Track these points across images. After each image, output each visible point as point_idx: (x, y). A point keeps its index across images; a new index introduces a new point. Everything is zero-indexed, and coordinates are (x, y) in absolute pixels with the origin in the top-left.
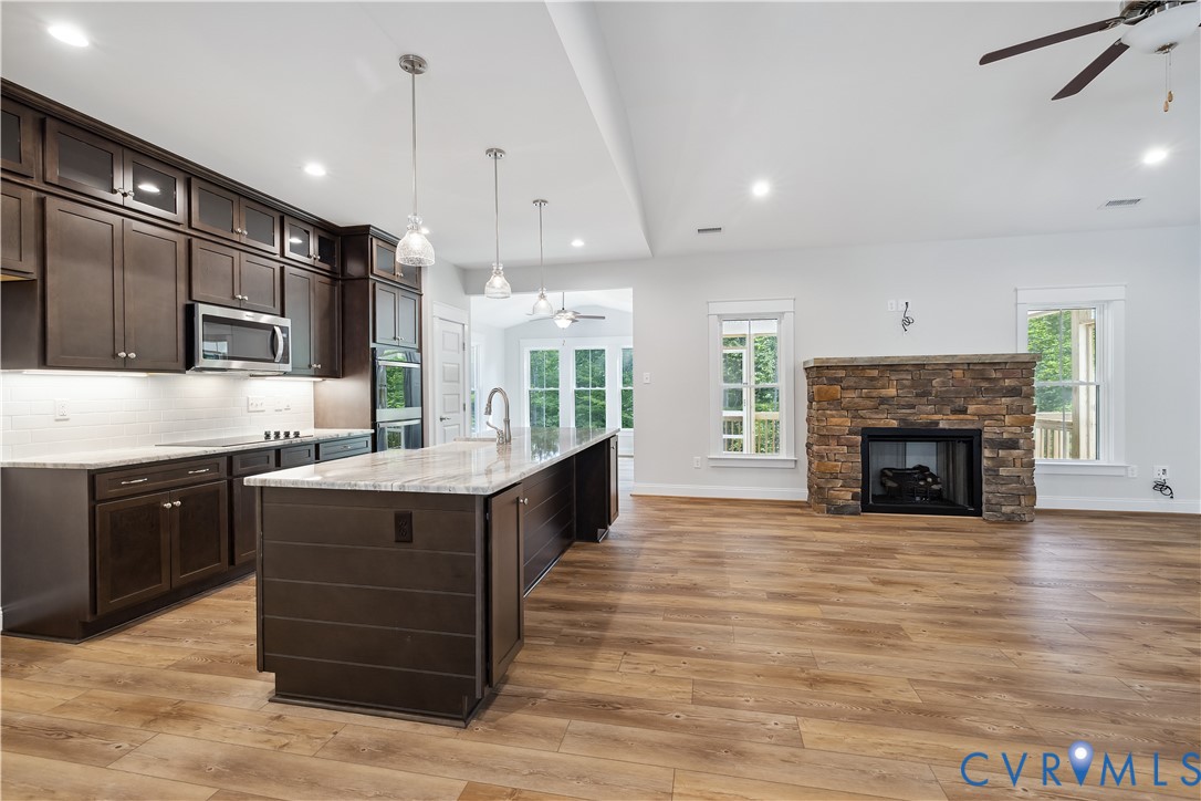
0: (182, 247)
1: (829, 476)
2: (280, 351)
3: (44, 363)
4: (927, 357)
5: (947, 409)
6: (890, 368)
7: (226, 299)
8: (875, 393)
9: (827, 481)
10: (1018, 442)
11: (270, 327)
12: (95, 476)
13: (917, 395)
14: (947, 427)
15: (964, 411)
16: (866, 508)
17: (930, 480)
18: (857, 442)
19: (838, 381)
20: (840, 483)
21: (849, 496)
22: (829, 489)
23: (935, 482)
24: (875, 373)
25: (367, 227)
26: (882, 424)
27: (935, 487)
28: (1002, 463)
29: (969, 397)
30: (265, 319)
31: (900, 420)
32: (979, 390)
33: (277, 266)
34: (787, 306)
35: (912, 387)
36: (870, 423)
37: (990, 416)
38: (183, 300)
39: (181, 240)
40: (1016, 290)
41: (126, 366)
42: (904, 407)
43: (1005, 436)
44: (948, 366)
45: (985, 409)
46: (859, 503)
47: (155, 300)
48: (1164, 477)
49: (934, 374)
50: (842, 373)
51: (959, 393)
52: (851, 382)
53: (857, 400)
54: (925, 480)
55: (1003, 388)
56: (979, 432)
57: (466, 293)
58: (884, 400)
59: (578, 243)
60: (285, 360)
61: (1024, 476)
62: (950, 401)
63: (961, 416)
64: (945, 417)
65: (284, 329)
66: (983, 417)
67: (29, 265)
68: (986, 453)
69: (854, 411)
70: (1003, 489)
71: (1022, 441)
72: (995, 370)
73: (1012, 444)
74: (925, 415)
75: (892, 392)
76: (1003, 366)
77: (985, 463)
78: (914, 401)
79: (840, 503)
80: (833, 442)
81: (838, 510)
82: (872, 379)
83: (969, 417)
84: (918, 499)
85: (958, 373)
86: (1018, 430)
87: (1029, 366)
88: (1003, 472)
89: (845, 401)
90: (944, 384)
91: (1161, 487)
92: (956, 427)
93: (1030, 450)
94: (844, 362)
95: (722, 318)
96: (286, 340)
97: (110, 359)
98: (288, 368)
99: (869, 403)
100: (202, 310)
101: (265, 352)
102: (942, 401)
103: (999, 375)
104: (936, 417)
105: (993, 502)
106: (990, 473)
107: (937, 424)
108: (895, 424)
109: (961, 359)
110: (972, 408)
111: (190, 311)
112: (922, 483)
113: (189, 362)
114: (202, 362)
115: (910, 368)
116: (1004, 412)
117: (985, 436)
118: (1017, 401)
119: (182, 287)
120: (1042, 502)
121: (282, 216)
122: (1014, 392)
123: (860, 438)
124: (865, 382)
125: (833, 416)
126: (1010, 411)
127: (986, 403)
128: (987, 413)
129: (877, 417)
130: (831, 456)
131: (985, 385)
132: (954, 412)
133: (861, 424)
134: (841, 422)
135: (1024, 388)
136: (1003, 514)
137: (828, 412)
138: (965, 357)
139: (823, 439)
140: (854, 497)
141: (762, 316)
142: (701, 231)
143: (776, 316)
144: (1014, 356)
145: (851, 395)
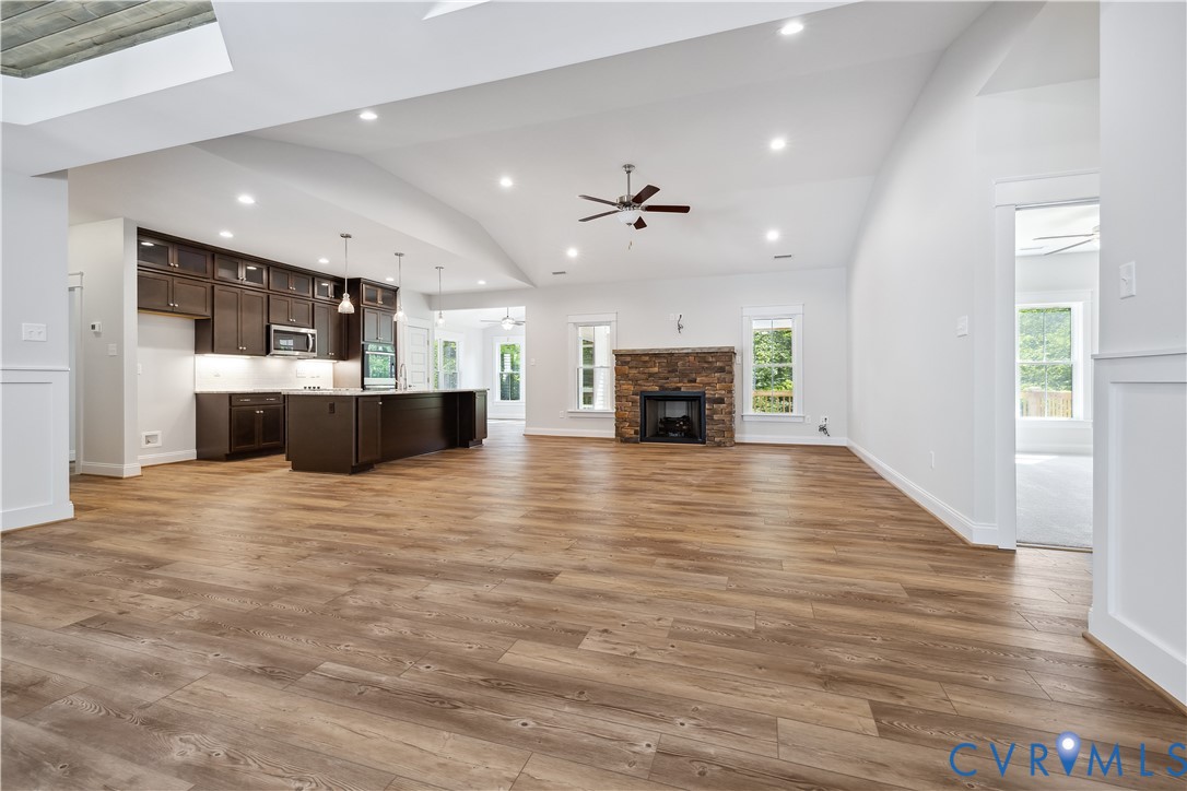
0: (265, 300)
2: (311, 346)
3: (213, 351)
5: (686, 380)
6: (655, 356)
7: (285, 322)
8: (647, 371)
9: (621, 424)
10: (724, 400)
11: (306, 334)
12: (231, 396)
13: (669, 372)
14: (686, 391)
15: (695, 381)
16: (644, 438)
17: (682, 424)
18: (637, 400)
19: (627, 363)
20: (628, 424)
21: (633, 432)
22: (622, 428)
23: (685, 425)
24: (647, 358)
25: (359, 279)
26: (649, 389)
27: (685, 428)
28: (715, 412)
29: (698, 373)
30: (303, 330)
31: (660, 387)
32: (703, 368)
33: (310, 303)
34: (612, 317)
35: (666, 367)
36: (644, 389)
37: (709, 384)
38: (265, 323)
39: (265, 296)
40: (742, 308)
41: (242, 353)
42: (662, 379)
43: (717, 396)
44: (685, 354)
45: (705, 380)
46: (639, 436)
47: (253, 324)
48: (825, 423)
49: (678, 359)
50: (628, 359)
51: (692, 370)
52: (633, 364)
53: (637, 375)
54: (679, 424)
55: (715, 367)
56: (703, 394)
57: (431, 309)
58: (651, 375)
59: (482, 282)
60: (313, 351)
61: (728, 420)
62: (687, 375)
63: (694, 385)
64: (684, 385)
65: (313, 335)
66: (705, 384)
67: (208, 313)
68: (707, 407)
69: (635, 381)
70: (715, 427)
72: (711, 357)
73: (721, 401)
74: (674, 384)
75: (656, 370)
76: (715, 355)
77: (707, 412)
78: (667, 375)
79: (629, 436)
80: (624, 400)
81: (628, 441)
82: (645, 362)
83: (698, 385)
84: (676, 434)
85: (691, 358)
86: (724, 392)
87: (730, 354)
88: (715, 417)
89: (630, 375)
90: (684, 365)
91: (823, 429)
92: (691, 391)
93: (732, 405)
94: (629, 352)
95: (577, 325)
96: (314, 341)
97: (236, 351)
98: (315, 354)
99: (644, 376)
100: (274, 327)
101: (304, 346)
102: (683, 375)
103: (713, 360)
104: (679, 385)
105: (710, 435)
106: (709, 418)
107: (681, 390)
108: (657, 389)
110: (698, 380)
111: (268, 328)
112: (678, 426)
113: (268, 352)
114: (273, 352)
115: (666, 356)
116: (716, 382)
117: (707, 396)
118: (723, 375)
119: (265, 317)
120: (738, 438)
121: (312, 277)
122: (721, 370)
123: (638, 398)
124: (641, 364)
125: (624, 385)
126: (719, 381)
127: (707, 376)
128: (707, 382)
129: (648, 385)
130: (623, 408)
131: (706, 365)
132: (690, 381)
133: (639, 389)
134: (629, 387)
135: (728, 368)
136: (717, 442)
137: (621, 382)
138: (693, 349)
139: (618, 398)
140: (636, 432)
141: (600, 324)
142: (554, 273)
143: (608, 323)
144: (719, 348)
145: (634, 371)
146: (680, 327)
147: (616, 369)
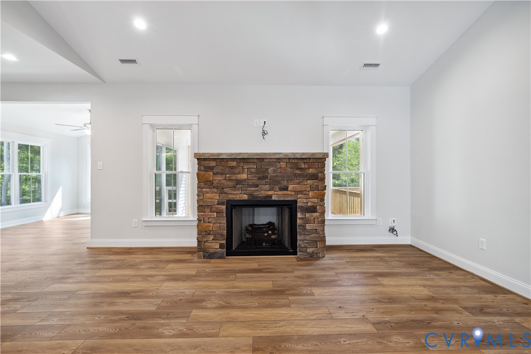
1: (204, 233)
4: (264, 154)
5: (277, 188)
6: (243, 160)
8: (234, 177)
9: (203, 237)
10: (316, 208)
13: (259, 178)
14: (276, 199)
15: (286, 189)
16: (230, 252)
17: (270, 232)
18: (222, 210)
19: (211, 168)
20: (212, 237)
21: (217, 246)
22: (205, 242)
23: (273, 234)
24: (234, 164)
26: (237, 197)
27: (273, 237)
28: (307, 221)
29: (290, 180)
31: (249, 195)
32: (295, 175)
35: (255, 173)
36: (231, 197)
37: (301, 192)
40: (323, 117)
42: (251, 186)
43: (309, 204)
44: (277, 160)
45: (298, 187)
46: (225, 250)
48: (394, 224)
49: (269, 165)
50: (213, 164)
51: (284, 177)
52: (218, 169)
53: (223, 182)
54: (267, 232)
55: (308, 174)
56: (295, 202)
58: (239, 182)
61: (319, 229)
62: (278, 183)
63: (285, 192)
64: (276, 193)
66: (298, 192)
68: (299, 215)
69: (221, 189)
70: (308, 238)
71: (318, 207)
72: (304, 163)
73: (313, 209)
74: (264, 191)
75: (245, 176)
76: (308, 161)
77: (299, 221)
78: (258, 182)
79: (211, 250)
80: (207, 210)
81: (210, 256)
82: (232, 168)
83: (289, 193)
84: (264, 244)
85: (283, 165)
86: (316, 200)
87: (322, 160)
88: (308, 227)
89: (215, 182)
90: (274, 171)
91: (392, 230)
92: (282, 199)
93: (323, 213)
94: (214, 156)
99: (230, 184)
102: (274, 183)
103: (306, 166)
104: (270, 193)
105: (302, 246)
106: (301, 228)
107: (271, 197)
108: (245, 197)
109: (284, 155)
110: (291, 187)
112: (266, 234)
115: (255, 161)
116: (309, 189)
117: (299, 204)
118: (316, 182)
122: (314, 177)
123: (224, 207)
124: (228, 169)
125: (207, 193)
126: (312, 188)
127: (299, 183)
128: (299, 190)
129: (235, 193)
130: (206, 219)
131: (298, 172)
132: (282, 189)
133: (225, 198)
134: (213, 197)
135: (320, 175)
136: (308, 253)
137: (204, 190)
138: (287, 154)
139: (201, 208)
140: (221, 246)
141: (180, 127)
142: (123, 61)
143: (189, 127)
144: (313, 154)
145: (219, 178)
146: (264, 133)
147: (198, 174)
